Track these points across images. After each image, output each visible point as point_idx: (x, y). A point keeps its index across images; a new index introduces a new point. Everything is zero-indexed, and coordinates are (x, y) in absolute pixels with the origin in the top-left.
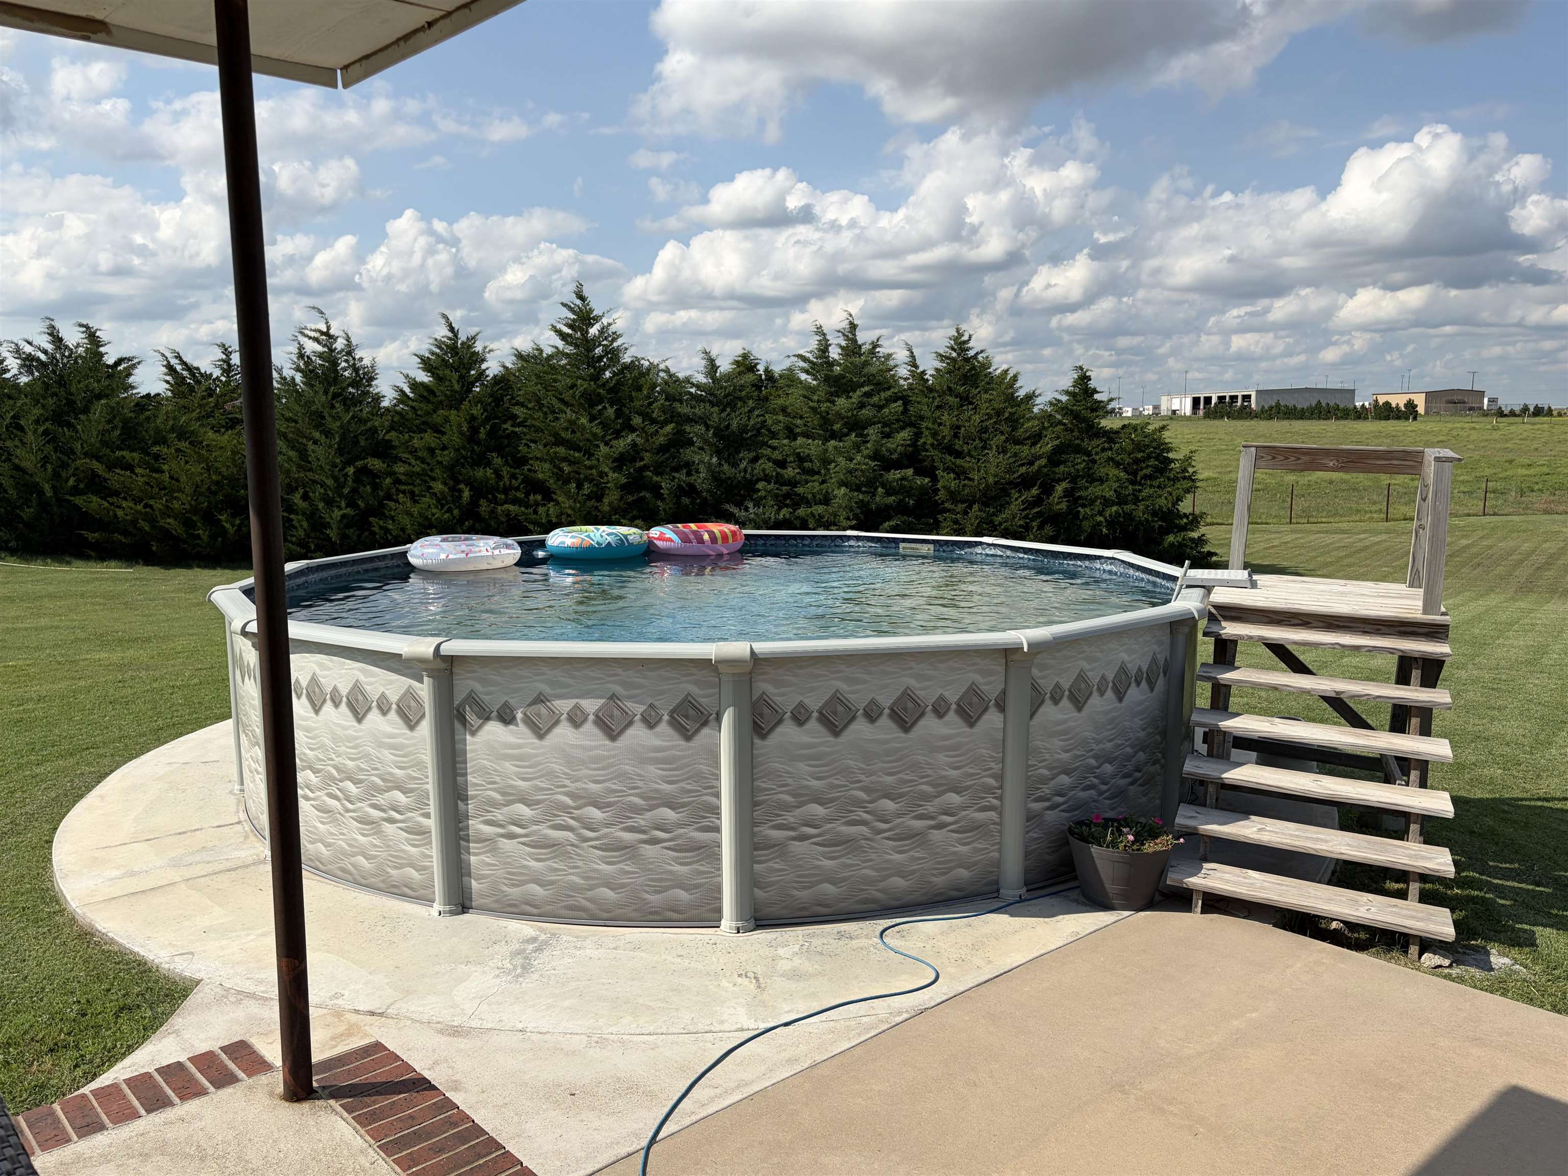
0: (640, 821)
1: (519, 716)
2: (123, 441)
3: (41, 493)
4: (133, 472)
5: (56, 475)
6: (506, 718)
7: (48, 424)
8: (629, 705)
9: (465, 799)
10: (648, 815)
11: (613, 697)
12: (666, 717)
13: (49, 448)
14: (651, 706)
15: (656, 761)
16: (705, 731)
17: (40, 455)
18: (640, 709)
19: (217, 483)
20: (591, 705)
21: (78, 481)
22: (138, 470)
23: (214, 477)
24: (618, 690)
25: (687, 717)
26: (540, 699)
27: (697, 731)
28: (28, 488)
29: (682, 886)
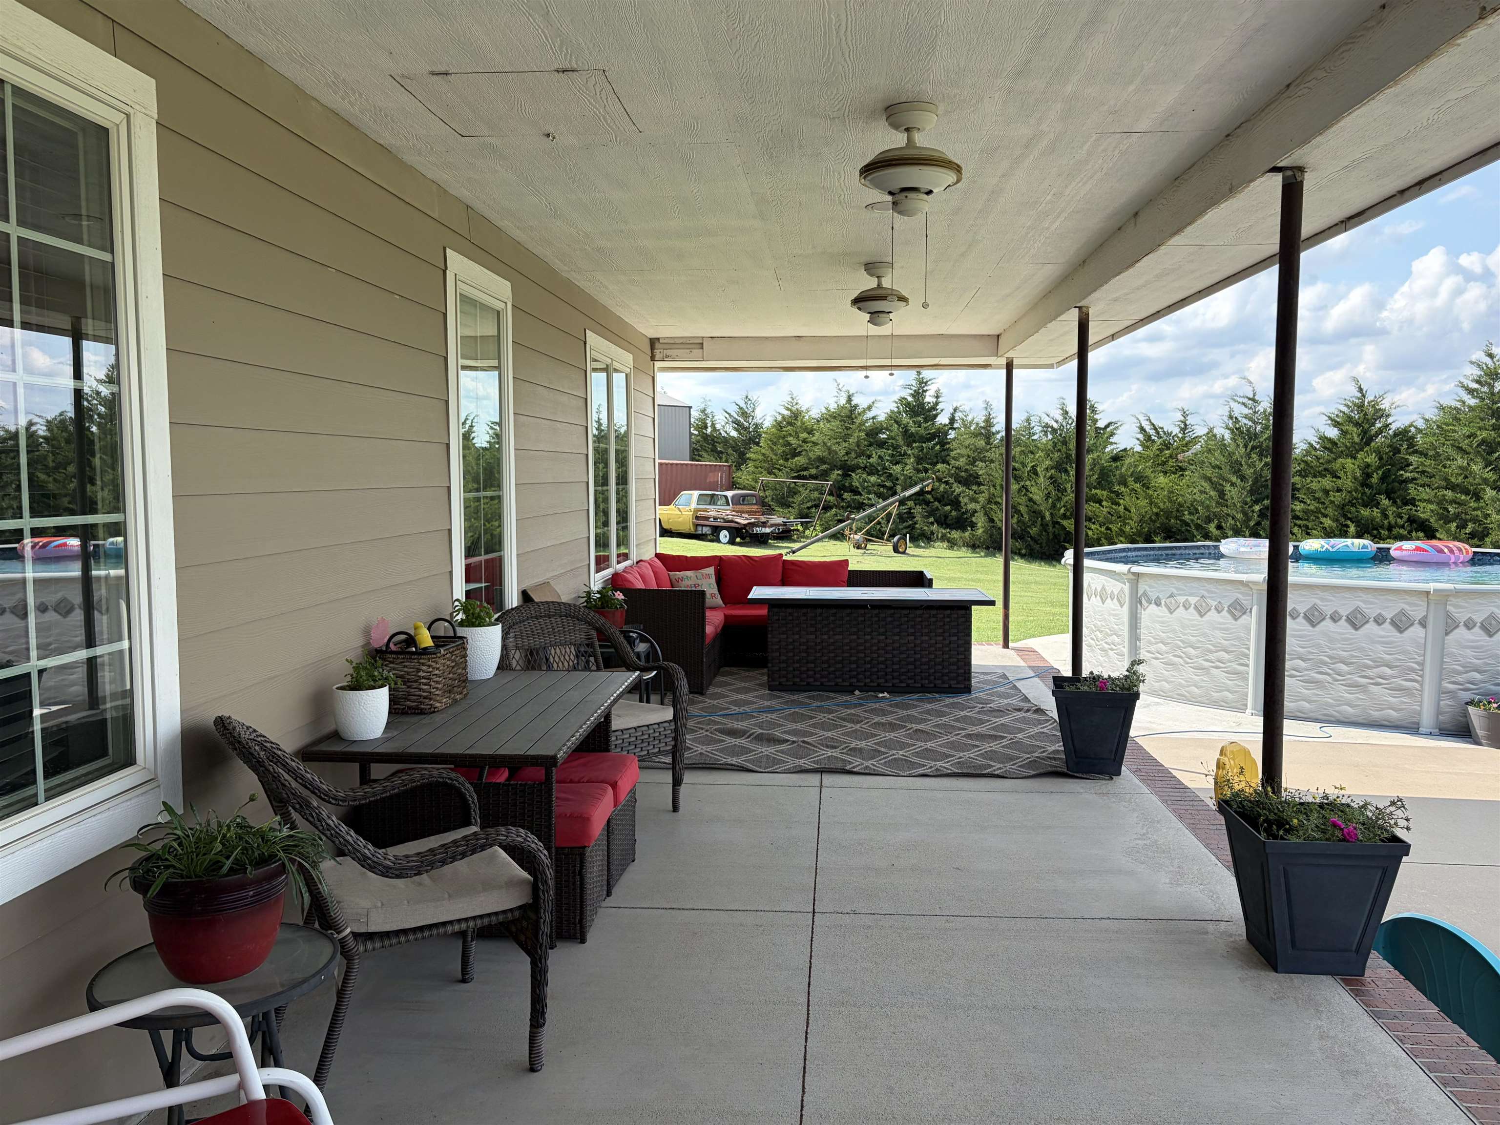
0: (1211, 657)
1: (1163, 603)
2: (1099, 483)
3: (1043, 518)
4: (1101, 505)
5: (1054, 506)
6: (1158, 604)
7: (1053, 471)
8: (1209, 601)
9: (1140, 640)
10: (1215, 654)
11: (1203, 597)
12: (1226, 609)
13: (1051, 488)
14: (1219, 602)
15: (1221, 629)
16: (1244, 617)
17: (1046, 492)
18: (1214, 603)
19: (1157, 514)
20: (1193, 600)
21: (1067, 510)
22: (1104, 503)
23: (1155, 510)
24: (1206, 594)
25: (1236, 609)
26: (1171, 596)
27: (1240, 616)
28: (1036, 514)
29: (1228, 691)
